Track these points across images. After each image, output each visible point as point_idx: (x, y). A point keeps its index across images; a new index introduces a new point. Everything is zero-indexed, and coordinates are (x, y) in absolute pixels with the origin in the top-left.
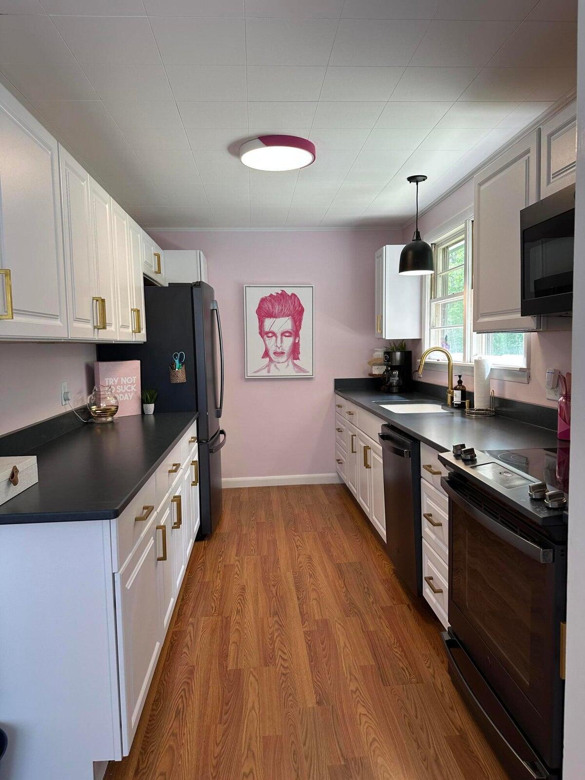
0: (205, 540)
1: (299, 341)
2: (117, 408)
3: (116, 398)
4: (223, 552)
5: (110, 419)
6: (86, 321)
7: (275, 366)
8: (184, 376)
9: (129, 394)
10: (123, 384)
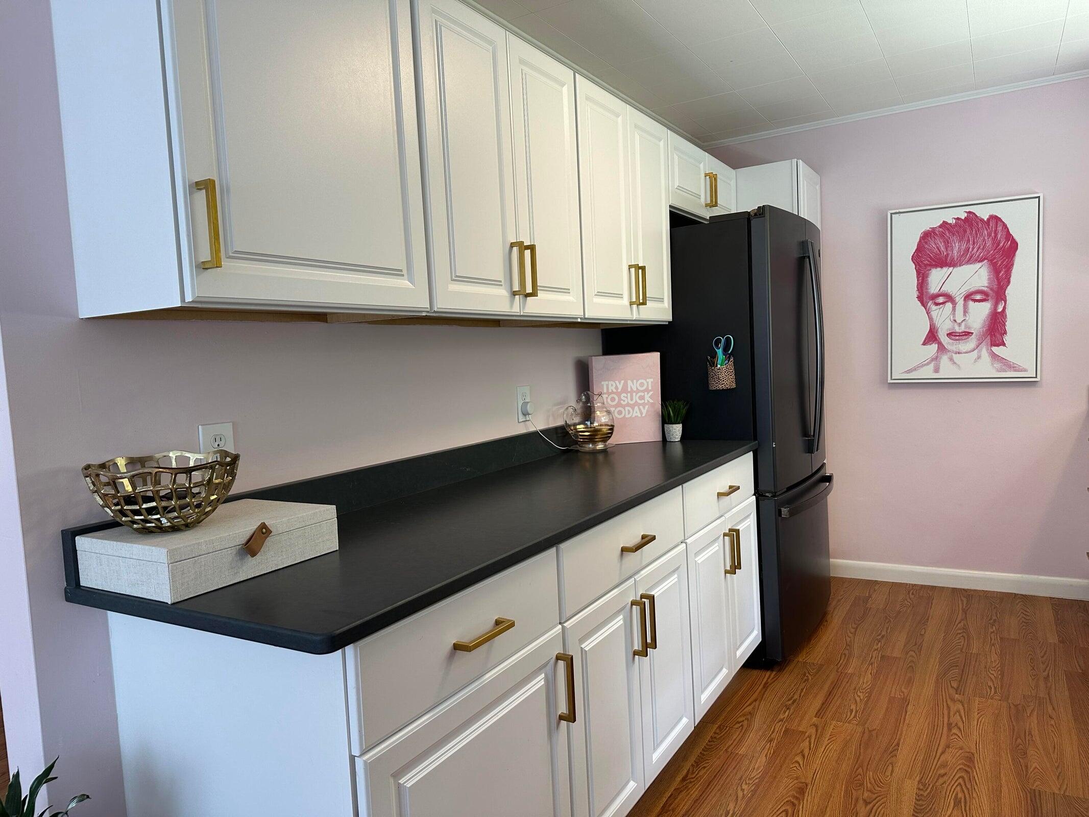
0: (772, 671)
1: (1004, 308)
2: (612, 429)
3: (609, 412)
4: (794, 701)
5: (600, 446)
6: (495, 283)
7: (951, 359)
8: (732, 377)
9: (641, 407)
10: (632, 392)
